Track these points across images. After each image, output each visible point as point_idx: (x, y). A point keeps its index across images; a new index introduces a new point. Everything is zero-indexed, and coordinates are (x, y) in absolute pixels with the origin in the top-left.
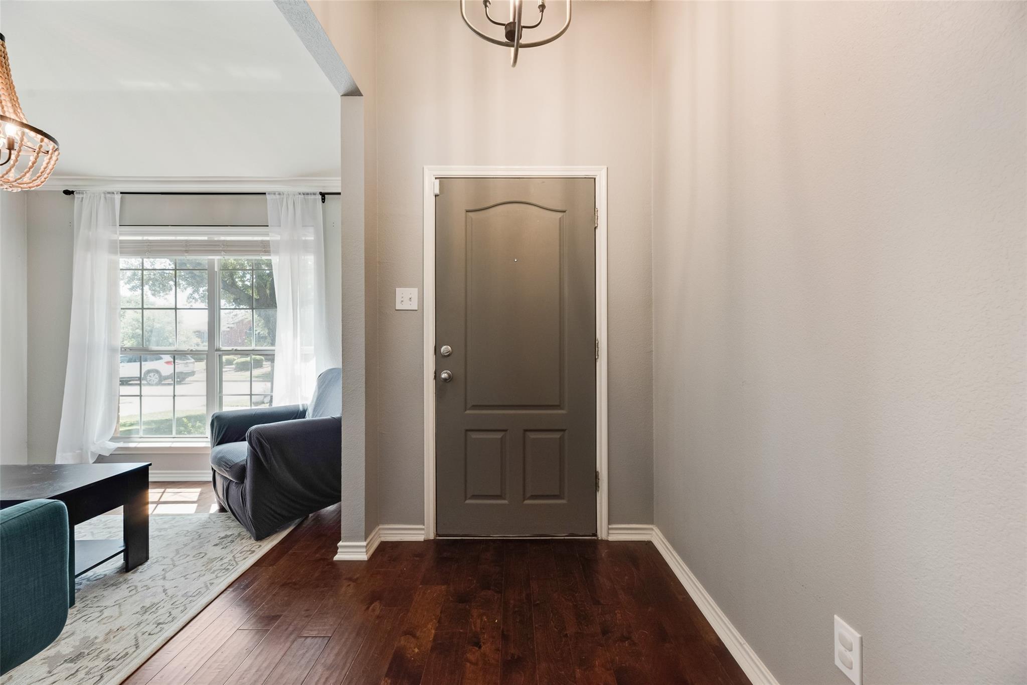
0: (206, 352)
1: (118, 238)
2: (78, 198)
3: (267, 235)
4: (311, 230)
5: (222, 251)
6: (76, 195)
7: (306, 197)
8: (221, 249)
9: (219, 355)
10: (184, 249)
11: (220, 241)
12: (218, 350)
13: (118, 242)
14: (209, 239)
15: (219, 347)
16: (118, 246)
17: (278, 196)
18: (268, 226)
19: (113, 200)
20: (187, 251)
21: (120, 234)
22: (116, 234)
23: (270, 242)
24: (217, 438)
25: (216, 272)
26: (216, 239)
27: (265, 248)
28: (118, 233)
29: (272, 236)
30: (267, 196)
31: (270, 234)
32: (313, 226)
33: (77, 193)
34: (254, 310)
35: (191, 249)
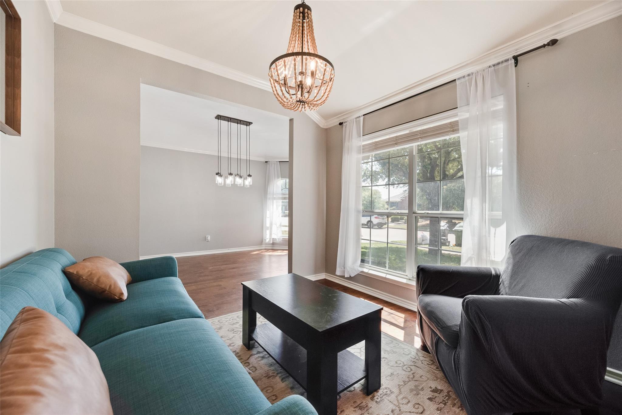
0: (407, 214)
1: (362, 144)
2: (345, 125)
3: (456, 115)
4: (501, 98)
5: (419, 138)
6: (344, 124)
7: (496, 67)
8: (418, 137)
9: (416, 217)
10: (395, 143)
11: (418, 131)
12: (414, 213)
13: (362, 146)
14: (410, 132)
15: (415, 211)
16: (362, 149)
17: (467, 78)
18: (457, 108)
19: (359, 121)
20: (396, 144)
21: (363, 141)
22: (361, 141)
23: (459, 121)
24: (422, 286)
25: (414, 155)
26: (414, 130)
27: (453, 127)
28: (362, 140)
29: (460, 115)
30: (458, 82)
31: (459, 114)
32: (503, 94)
33: (344, 123)
34: (442, 182)
35: (399, 141)
